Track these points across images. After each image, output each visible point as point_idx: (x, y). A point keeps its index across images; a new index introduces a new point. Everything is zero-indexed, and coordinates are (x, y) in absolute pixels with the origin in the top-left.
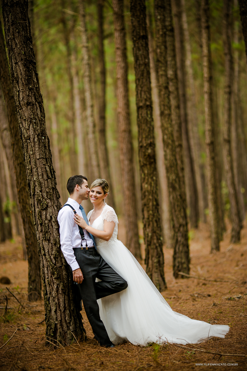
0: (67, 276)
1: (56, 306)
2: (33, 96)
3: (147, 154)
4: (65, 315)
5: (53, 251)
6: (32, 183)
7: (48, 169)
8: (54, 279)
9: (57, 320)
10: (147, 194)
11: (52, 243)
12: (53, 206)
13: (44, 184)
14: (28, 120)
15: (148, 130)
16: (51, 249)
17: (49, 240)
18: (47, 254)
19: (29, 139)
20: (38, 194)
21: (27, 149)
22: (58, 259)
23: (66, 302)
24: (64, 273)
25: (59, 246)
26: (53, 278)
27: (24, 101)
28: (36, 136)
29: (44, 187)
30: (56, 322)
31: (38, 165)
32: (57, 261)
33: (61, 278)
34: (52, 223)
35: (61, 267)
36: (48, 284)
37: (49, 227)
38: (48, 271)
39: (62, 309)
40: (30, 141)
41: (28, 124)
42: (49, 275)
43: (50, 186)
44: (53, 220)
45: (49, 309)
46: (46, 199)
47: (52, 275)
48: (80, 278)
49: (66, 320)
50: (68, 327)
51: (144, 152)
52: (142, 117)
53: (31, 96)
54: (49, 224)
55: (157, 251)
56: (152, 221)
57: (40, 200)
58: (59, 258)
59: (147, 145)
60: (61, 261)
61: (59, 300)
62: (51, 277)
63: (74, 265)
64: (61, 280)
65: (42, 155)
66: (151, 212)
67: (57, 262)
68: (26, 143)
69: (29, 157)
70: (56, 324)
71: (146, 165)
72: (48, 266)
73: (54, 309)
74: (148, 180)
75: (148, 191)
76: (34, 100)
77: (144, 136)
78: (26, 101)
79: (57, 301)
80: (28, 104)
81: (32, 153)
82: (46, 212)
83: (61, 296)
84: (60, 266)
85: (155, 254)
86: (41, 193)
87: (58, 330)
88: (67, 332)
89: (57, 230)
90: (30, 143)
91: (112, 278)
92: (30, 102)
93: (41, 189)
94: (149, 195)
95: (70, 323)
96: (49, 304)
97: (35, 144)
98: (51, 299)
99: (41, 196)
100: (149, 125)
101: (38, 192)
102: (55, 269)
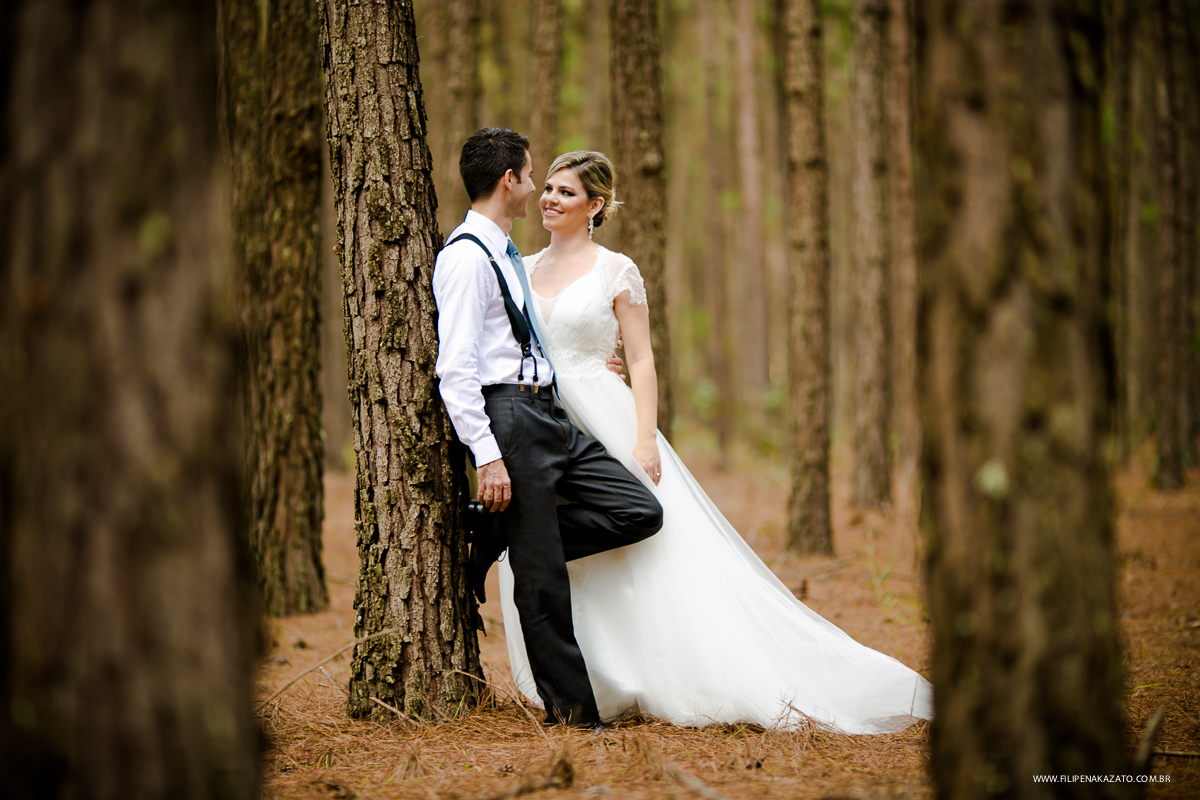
0: (453, 481)
1: (412, 584)
3: (297, 143)
4: (439, 614)
5: (417, 390)
6: (357, 146)
7: (413, 103)
8: (411, 489)
9: (409, 630)
10: (287, 278)
11: (412, 363)
12: (423, 235)
13: (400, 153)
16: (409, 384)
17: (404, 352)
18: (392, 401)
20: (376, 190)
21: (345, 27)
22: (429, 419)
23: (446, 569)
24: (446, 469)
26: (410, 482)
29: (397, 163)
30: (406, 639)
31: (383, 87)
32: (427, 426)
33: (433, 487)
34: (417, 294)
35: (436, 448)
36: (389, 503)
37: (406, 305)
38: (388, 458)
39: (431, 593)
42: (395, 471)
43: (417, 164)
44: (425, 281)
45: (383, 592)
46: (404, 207)
47: (406, 474)
48: (503, 488)
49: (439, 635)
50: (444, 655)
51: (289, 139)
52: (290, 18)
54: (407, 297)
55: (308, 475)
56: (298, 373)
57: (383, 209)
58: (434, 416)
59: (298, 114)
60: (440, 427)
61: (421, 560)
62: (401, 479)
63: (486, 450)
64: (433, 491)
65: (397, 51)
66: (297, 342)
67: (425, 430)
68: (344, 6)
69: (353, 57)
70: (405, 645)
71: (291, 181)
72: (390, 440)
73: (400, 590)
74: (294, 231)
75: (291, 272)
77: (292, 83)
79: (415, 566)
81: (364, 42)
82: (400, 251)
83: (431, 550)
84: (435, 444)
85: (300, 486)
86: (387, 185)
87: (410, 664)
88: (441, 672)
89: (431, 319)
90: (357, 5)
91: (614, 497)
93: (389, 171)
94: (295, 283)
95: (451, 644)
96: (384, 573)
97: (375, 12)
98: (392, 556)
99: (388, 196)
101: (376, 182)
102: (418, 453)
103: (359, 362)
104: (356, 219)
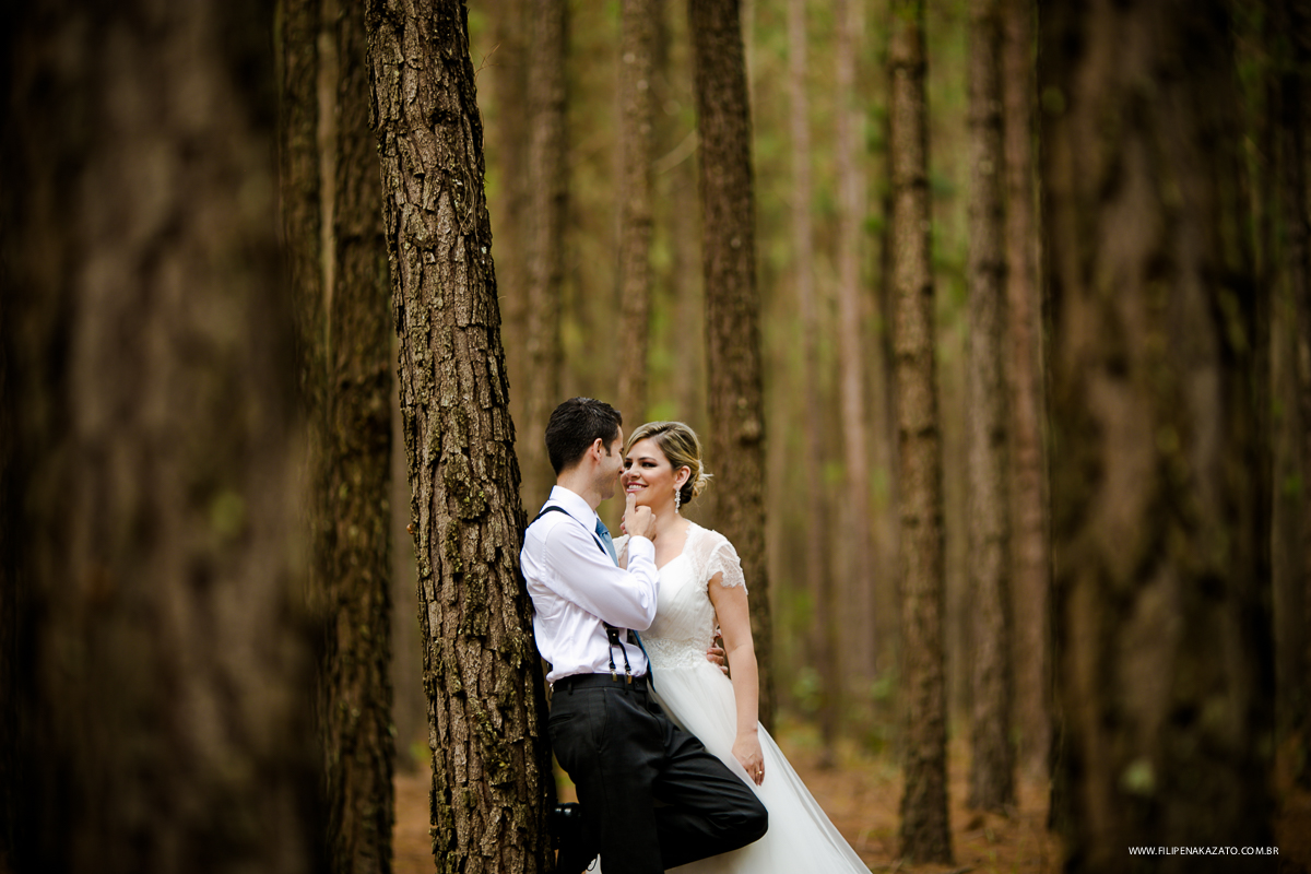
0: (538, 781)
2: (454, 88)
3: (365, 413)
5: (498, 683)
6: (433, 416)
7: (494, 369)
8: (492, 790)
10: (354, 560)
11: (493, 652)
12: (505, 512)
13: (480, 424)
14: (433, 178)
15: (375, 326)
16: (490, 675)
17: (484, 641)
18: (472, 695)
19: (434, 250)
20: (454, 463)
21: (420, 287)
22: (513, 713)
24: (531, 767)
25: (519, 663)
26: (491, 783)
27: (421, 106)
28: (460, 240)
29: (477, 434)
31: (461, 351)
33: (517, 787)
34: (497, 576)
35: (519, 744)
36: (468, 805)
37: (486, 588)
38: (467, 757)
40: (436, 257)
41: (432, 193)
42: (475, 771)
43: (499, 435)
44: (507, 562)
46: (484, 481)
47: (487, 774)
51: (356, 408)
52: (357, 277)
53: (447, 89)
54: (488, 580)
55: (377, 775)
56: (366, 664)
57: (461, 484)
58: (517, 710)
59: (367, 381)
60: (524, 721)
61: (503, 869)
62: (481, 779)
64: (517, 792)
65: (477, 313)
66: (364, 629)
67: (507, 725)
68: (419, 265)
69: (429, 320)
71: (359, 453)
72: (469, 736)
74: (361, 508)
75: (358, 553)
76: (457, 106)
77: (360, 347)
78: (429, 108)
80: (438, 117)
81: (441, 303)
82: (480, 530)
83: (514, 857)
84: (519, 741)
85: (367, 787)
86: (465, 458)
89: (514, 604)
90: (434, 263)
91: (714, 799)
92: (446, 111)
93: (468, 443)
94: (362, 564)
97: (453, 271)
98: (471, 865)
99: (467, 470)
100: (378, 309)
101: (453, 454)
102: (500, 751)
103: (435, 651)
104: (432, 495)
